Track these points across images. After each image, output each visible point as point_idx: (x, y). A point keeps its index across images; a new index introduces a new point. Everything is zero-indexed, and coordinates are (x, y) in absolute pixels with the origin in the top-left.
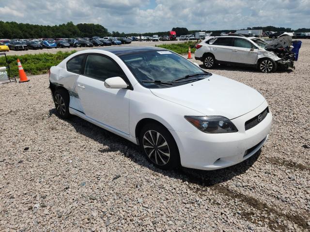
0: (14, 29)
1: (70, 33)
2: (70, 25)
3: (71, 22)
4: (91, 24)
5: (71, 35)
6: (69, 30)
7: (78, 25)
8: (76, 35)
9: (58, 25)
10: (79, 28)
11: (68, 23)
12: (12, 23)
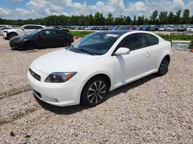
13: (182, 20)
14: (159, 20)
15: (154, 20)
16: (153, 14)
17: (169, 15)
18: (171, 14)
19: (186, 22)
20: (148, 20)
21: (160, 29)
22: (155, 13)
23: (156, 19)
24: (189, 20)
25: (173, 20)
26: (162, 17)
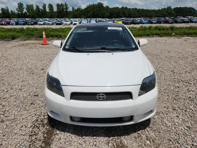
0: (135, 12)
1: (167, 14)
2: (169, 8)
3: (170, 6)
4: (185, 7)
5: (167, 15)
6: (167, 12)
7: (175, 9)
8: (170, 15)
9: (160, 9)
10: (174, 10)
11: (168, 7)
12: (135, 9)
13: (49, 14)
14: (28, 13)
15: (22, 13)
16: (19, 6)
17: (36, 9)
18: (37, 7)
19: (53, 16)
20: (15, 12)
21: (39, 23)
22: (21, 5)
23: (24, 12)
24: (55, 14)
25: (41, 13)
26: (29, 10)
